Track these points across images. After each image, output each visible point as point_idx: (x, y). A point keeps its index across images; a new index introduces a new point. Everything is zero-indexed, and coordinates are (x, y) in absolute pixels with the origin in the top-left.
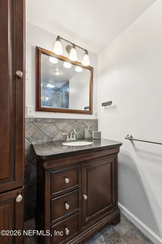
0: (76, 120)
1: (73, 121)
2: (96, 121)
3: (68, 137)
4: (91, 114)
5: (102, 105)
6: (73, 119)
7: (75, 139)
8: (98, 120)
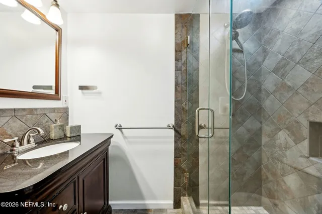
0: (31, 111)
1: (24, 113)
2: (65, 111)
3: (17, 144)
4: (59, 99)
5: (79, 89)
6: (24, 110)
7: (33, 145)
8: (68, 108)
